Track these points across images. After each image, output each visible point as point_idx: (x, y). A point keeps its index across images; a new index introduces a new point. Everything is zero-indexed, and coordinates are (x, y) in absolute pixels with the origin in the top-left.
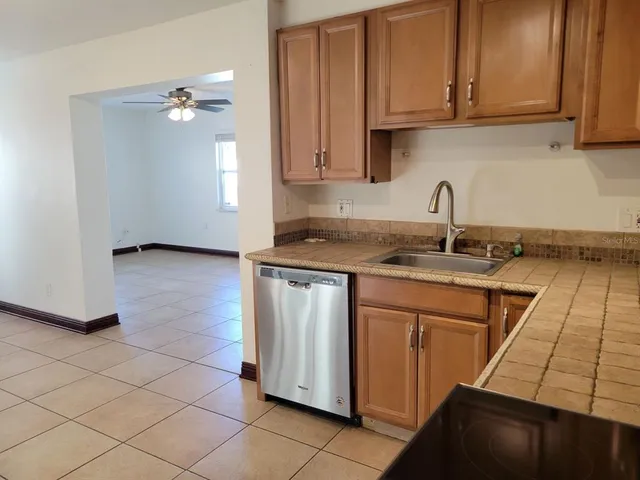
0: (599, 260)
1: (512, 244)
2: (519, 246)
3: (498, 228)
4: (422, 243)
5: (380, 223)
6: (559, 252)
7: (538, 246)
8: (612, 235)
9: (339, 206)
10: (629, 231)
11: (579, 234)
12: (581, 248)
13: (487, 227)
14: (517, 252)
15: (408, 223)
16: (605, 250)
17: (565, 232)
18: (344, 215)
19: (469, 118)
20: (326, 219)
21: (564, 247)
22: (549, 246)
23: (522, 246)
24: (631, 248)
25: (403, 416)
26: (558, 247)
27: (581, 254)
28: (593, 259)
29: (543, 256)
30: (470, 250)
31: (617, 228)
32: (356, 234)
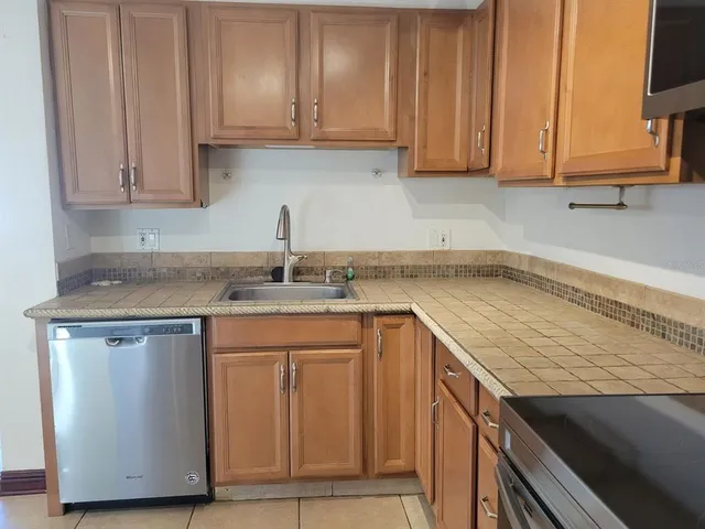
0: (416, 276)
1: (344, 268)
2: (350, 270)
3: (330, 253)
4: (251, 275)
5: (198, 256)
6: (384, 272)
7: (366, 268)
8: (425, 254)
9: (139, 238)
10: (437, 249)
11: (400, 254)
12: (402, 267)
13: (319, 253)
14: (350, 276)
15: (234, 254)
16: (420, 267)
17: (390, 253)
18: (147, 248)
19: (313, 140)
20: (120, 255)
21: (389, 267)
22: (376, 268)
23: (353, 268)
24: (438, 263)
25: (274, 469)
26: (384, 267)
27: (402, 272)
28: (412, 276)
29: (371, 277)
30: (303, 278)
31: (427, 247)
32: (165, 271)
